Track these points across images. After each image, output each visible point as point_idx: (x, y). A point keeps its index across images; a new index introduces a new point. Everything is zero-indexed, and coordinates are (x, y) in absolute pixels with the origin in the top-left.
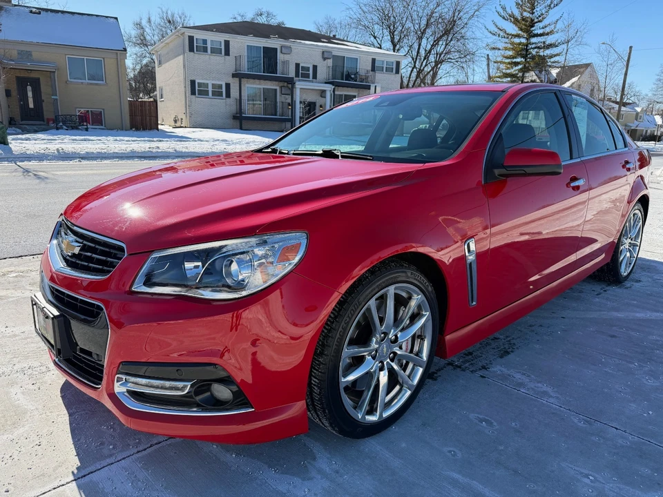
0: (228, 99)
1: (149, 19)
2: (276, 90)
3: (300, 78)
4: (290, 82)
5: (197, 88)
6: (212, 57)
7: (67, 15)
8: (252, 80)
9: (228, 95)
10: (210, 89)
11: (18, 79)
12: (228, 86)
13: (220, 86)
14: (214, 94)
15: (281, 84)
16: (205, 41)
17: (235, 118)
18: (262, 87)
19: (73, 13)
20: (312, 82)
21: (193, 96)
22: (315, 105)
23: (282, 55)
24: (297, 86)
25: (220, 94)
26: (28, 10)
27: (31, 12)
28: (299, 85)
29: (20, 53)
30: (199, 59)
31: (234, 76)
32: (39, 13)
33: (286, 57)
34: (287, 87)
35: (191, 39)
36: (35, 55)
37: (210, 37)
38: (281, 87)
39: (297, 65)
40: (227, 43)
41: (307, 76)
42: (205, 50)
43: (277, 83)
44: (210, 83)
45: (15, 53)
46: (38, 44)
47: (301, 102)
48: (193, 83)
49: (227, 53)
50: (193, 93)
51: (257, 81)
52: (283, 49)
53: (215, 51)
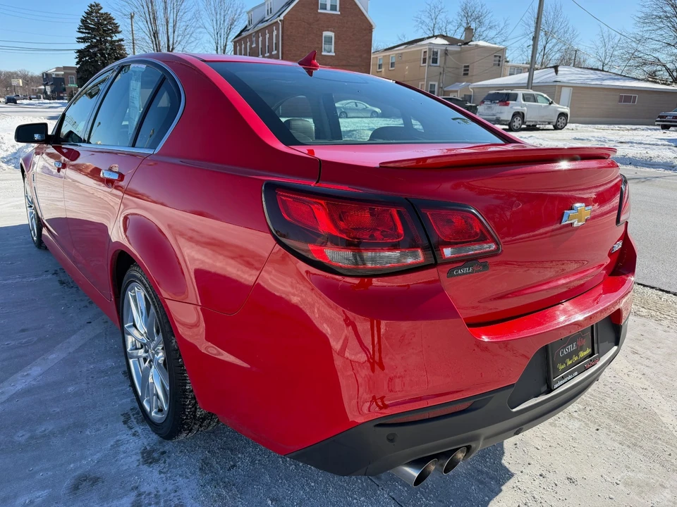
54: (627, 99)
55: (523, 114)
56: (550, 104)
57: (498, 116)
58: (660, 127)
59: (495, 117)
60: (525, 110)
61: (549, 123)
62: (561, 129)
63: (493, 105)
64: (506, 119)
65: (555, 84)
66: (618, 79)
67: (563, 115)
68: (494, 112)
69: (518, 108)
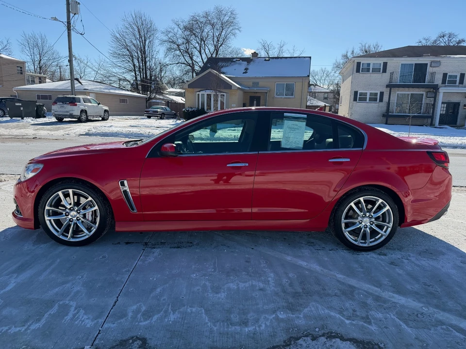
0: (381, 103)
1: (353, 51)
2: (423, 95)
3: (446, 85)
4: (435, 88)
5: (358, 96)
6: (372, 75)
7: (283, 59)
8: (401, 89)
9: (381, 100)
10: (368, 97)
11: (251, 97)
12: (382, 94)
13: (376, 94)
14: (371, 99)
15: (428, 90)
16: (369, 65)
17: (384, 116)
18: (410, 93)
19: (286, 58)
20: (458, 86)
21: (355, 102)
22: (459, 105)
23: (431, 68)
24: (440, 91)
25: (375, 100)
26: (264, 59)
27: (265, 60)
28: (442, 90)
29: (254, 83)
30: (363, 77)
31: (387, 86)
32: (269, 60)
33: (435, 69)
34: (433, 92)
35: (359, 64)
36: (261, 84)
37: (372, 61)
38: (427, 92)
39: (445, 75)
40: (385, 64)
41: (455, 82)
42: (368, 70)
43: (424, 89)
44: (368, 92)
45: (251, 84)
46: (262, 78)
47: (443, 103)
48: (356, 93)
49: (385, 71)
50: (355, 99)
51: (407, 89)
52: (432, 63)
53: (375, 70)
54: (123, 101)
55: (86, 111)
56: (98, 104)
57: (71, 112)
58: (146, 117)
59: (68, 113)
60: (86, 108)
61: (100, 117)
62: (107, 120)
63: (65, 105)
64: (77, 114)
65: (85, 91)
66: (115, 89)
67: (106, 111)
68: (67, 110)
69: (82, 107)
